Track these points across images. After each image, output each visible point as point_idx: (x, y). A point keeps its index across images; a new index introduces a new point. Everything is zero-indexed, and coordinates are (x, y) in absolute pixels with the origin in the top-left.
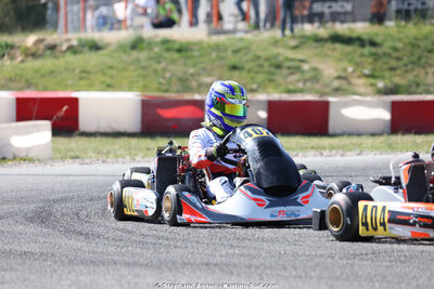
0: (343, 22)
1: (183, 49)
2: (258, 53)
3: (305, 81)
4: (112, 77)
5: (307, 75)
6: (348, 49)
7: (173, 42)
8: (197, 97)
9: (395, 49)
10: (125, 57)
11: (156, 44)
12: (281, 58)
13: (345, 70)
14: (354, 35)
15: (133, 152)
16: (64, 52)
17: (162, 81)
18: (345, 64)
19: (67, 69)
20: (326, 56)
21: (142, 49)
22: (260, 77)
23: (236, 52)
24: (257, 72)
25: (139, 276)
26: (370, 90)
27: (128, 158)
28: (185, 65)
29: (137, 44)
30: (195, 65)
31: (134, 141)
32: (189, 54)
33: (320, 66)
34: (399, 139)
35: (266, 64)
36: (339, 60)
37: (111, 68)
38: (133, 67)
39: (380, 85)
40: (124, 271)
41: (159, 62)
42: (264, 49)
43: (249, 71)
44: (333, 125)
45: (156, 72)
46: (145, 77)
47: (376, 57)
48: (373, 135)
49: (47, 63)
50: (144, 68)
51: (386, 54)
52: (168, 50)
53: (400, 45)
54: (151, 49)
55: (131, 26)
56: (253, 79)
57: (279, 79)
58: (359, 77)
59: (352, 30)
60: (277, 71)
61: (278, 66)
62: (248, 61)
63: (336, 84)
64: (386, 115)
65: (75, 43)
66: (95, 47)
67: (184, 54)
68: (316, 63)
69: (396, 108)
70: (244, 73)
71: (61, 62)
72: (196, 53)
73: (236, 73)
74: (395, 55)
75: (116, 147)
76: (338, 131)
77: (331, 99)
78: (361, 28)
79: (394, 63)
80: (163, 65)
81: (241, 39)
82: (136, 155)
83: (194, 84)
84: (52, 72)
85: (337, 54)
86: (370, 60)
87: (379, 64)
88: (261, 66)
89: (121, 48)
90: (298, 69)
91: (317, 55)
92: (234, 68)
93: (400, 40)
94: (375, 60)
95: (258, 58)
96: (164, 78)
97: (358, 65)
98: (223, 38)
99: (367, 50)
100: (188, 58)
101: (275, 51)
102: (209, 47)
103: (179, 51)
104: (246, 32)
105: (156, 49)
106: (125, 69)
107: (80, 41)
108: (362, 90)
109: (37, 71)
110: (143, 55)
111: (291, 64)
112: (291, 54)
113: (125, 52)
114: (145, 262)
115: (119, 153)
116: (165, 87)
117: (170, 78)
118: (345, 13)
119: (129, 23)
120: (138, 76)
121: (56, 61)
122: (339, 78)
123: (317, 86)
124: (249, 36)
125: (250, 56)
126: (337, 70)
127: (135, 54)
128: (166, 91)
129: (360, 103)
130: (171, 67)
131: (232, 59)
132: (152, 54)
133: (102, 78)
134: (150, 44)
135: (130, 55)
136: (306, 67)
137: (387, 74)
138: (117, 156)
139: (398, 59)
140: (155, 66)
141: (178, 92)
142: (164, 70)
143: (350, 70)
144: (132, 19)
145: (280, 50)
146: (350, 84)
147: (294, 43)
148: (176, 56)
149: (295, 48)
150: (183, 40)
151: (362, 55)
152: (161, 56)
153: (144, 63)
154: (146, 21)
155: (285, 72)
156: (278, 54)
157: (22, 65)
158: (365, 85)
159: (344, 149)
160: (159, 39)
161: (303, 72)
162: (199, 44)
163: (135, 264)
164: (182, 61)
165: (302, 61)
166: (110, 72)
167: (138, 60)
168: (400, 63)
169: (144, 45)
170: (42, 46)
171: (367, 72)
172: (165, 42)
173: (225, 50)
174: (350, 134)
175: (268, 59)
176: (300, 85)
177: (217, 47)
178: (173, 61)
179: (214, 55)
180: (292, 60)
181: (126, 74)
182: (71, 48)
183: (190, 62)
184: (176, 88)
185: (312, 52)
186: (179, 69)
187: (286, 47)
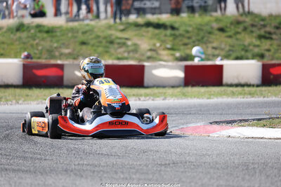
0: (153, 14)
1: (50, 31)
2: (99, 34)
3: (129, 52)
4: (4, 49)
5: (131, 48)
6: (157, 31)
7: (44, 26)
8: (59, 62)
9: (187, 32)
10: (12, 36)
11: (32, 28)
12: (113, 37)
13: (155, 45)
14: (161, 22)
15: (17, 97)
17: (36, 51)
18: (154, 41)
20: (143, 36)
21: (24, 31)
22: (100, 49)
23: (84, 33)
24: (98, 46)
25: (22, 178)
26: (171, 58)
27: (14, 101)
28: (51, 41)
29: (20, 28)
30: (57, 41)
31: (18, 91)
32: (54, 34)
33: (139, 42)
34: (189, 89)
36: (151, 38)
37: (3, 43)
38: (17, 43)
39: (178, 54)
40: (12, 175)
41: (34, 40)
42: (103, 32)
43: (93, 45)
44: (147, 81)
45: (32, 46)
46: (25, 49)
47: (175, 37)
48: (173, 87)
50: (24, 43)
51: (181, 35)
52: (40, 31)
53: (190, 29)
54: (30, 31)
55: (17, 16)
56: (95, 50)
57: (112, 51)
58: (164, 49)
59: (159, 19)
60: (111, 46)
61: (112, 42)
62: (92, 39)
63: (149, 54)
64: (181, 74)
67: (50, 34)
68: (136, 40)
69: (188, 70)
70: (89, 47)
72: (58, 34)
73: (84, 47)
74: (188, 35)
75: (7, 94)
76: (150, 84)
77: (146, 64)
78: (165, 18)
79: (186, 41)
80: (37, 41)
81: (88, 25)
82: (19, 99)
83: (57, 54)
85: (150, 34)
86: (171, 38)
87: (177, 41)
88: (100, 42)
89: (10, 30)
90: (124, 44)
91: (136, 35)
92: (83, 43)
93: (190, 26)
94: (174, 39)
95: (98, 37)
96: (38, 50)
97: (163, 42)
98: (76, 24)
99: (169, 32)
100: (53, 37)
101: (109, 32)
102: (67, 29)
103: (48, 32)
104: (91, 20)
105: (32, 31)
106: (12, 44)
108: (166, 58)
110: (24, 35)
111: (118, 41)
112: (120, 35)
113: (12, 33)
114: (25, 169)
115: (8, 98)
116: (38, 56)
117: (42, 50)
118: (155, 8)
119: (15, 14)
120: (21, 48)
122: (151, 50)
123: (137, 56)
124: (93, 23)
125: (93, 36)
126: (149, 45)
127: (18, 34)
128: (39, 58)
129: (164, 66)
130: (42, 43)
131: (81, 38)
132: (30, 35)
134: (28, 28)
135: (15, 35)
136: (129, 43)
137: (182, 47)
138: (7, 100)
139: (189, 38)
140: (32, 42)
141: (46, 59)
142: (37, 44)
143: (158, 45)
144: (17, 12)
145: (113, 32)
146: (157, 54)
147: (122, 27)
148: (45, 35)
149: (123, 30)
150: (50, 25)
151: (166, 35)
152: (36, 36)
153: (24, 40)
155: (116, 46)
156: (111, 35)
158: (167, 55)
159: (155, 96)
160: (34, 24)
161: (128, 46)
162: (60, 27)
163: (19, 170)
164: (49, 39)
165: (127, 39)
166: (2, 46)
167: (20, 38)
168: (191, 41)
169: (25, 28)
171: (169, 46)
172: (38, 26)
173: (78, 32)
174: (158, 87)
175: (105, 38)
176: (126, 55)
177: (72, 30)
178: (43, 39)
179: (70, 35)
180: (120, 38)
181: (13, 47)
183: (54, 40)
184: (45, 56)
185: (134, 33)
186: (47, 44)
187: (117, 30)
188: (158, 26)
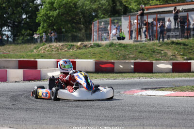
0: (176, 38)
1: (125, 47)
2: (149, 48)
3: (162, 57)
4: (102, 55)
5: (163, 55)
6: (176, 46)
7: (123, 44)
8: (112, 61)
9: (191, 47)
10: (107, 49)
11: (117, 45)
12: (155, 49)
13: (175, 53)
16: (89, 47)
18: (175, 51)
19: (89, 52)
20: (169, 49)
23: (141, 47)
24: (147, 54)
26: (182, 59)
28: (125, 51)
29: (111, 45)
30: (128, 51)
32: (127, 48)
33: (167, 52)
35: (150, 51)
36: (173, 50)
37: (102, 52)
38: (109, 52)
39: (185, 58)
43: (145, 53)
44: (154, 70)
45: (116, 53)
46: (112, 55)
47: (185, 49)
49: (83, 51)
50: (113, 52)
51: (188, 48)
52: (120, 47)
53: (192, 45)
56: (146, 56)
57: (154, 56)
58: (179, 55)
59: (178, 41)
61: (154, 52)
62: (145, 50)
63: (172, 57)
65: (92, 44)
66: (99, 46)
70: (143, 54)
71: (87, 50)
72: (129, 48)
73: (141, 54)
74: (191, 48)
77: (154, 62)
78: (180, 40)
79: (190, 51)
80: (118, 51)
81: (143, 43)
83: (128, 57)
84: (84, 53)
85: (173, 48)
86: (183, 50)
87: (186, 51)
88: (149, 52)
89: (106, 46)
90: (160, 53)
91: (167, 48)
92: (140, 52)
95: (148, 49)
96: (118, 55)
97: (179, 51)
98: (138, 43)
99: (182, 47)
101: (153, 47)
102: (133, 46)
103: (124, 47)
104: (146, 41)
105: (117, 47)
106: (107, 53)
107: (94, 43)
108: (179, 59)
109: (79, 53)
110: (112, 48)
111: (158, 51)
112: (158, 48)
117: (120, 55)
118: (177, 35)
120: (110, 55)
121: (86, 50)
122: (172, 55)
124: (146, 42)
125: (145, 49)
126: (172, 53)
127: (110, 48)
129: (163, 63)
130: (121, 52)
131: (140, 50)
132: (115, 48)
133: (99, 55)
134: (115, 45)
136: (163, 52)
137: (188, 54)
139: (192, 50)
142: (118, 53)
145: (155, 47)
146: (176, 57)
147: (160, 45)
148: (123, 48)
149: (160, 46)
150: (126, 44)
151: (180, 48)
152: (118, 49)
154: (116, 38)
155: (156, 53)
157: (75, 51)
160: (118, 43)
161: (162, 53)
162: (130, 45)
165: (161, 50)
166: (102, 53)
167: (111, 50)
168: (192, 51)
169: (113, 45)
170: (82, 45)
171: (181, 54)
172: (120, 44)
173: (138, 47)
176: (160, 58)
177: (136, 46)
178: (121, 50)
179: (134, 48)
180: (158, 50)
181: (107, 54)
182: (91, 46)
183: (127, 51)
185: (165, 47)
186: (123, 53)
187: (157, 46)
188: (177, 44)
